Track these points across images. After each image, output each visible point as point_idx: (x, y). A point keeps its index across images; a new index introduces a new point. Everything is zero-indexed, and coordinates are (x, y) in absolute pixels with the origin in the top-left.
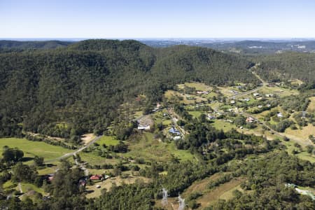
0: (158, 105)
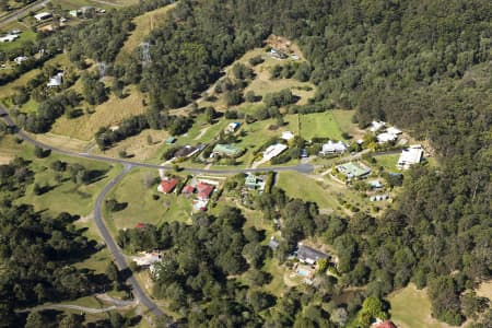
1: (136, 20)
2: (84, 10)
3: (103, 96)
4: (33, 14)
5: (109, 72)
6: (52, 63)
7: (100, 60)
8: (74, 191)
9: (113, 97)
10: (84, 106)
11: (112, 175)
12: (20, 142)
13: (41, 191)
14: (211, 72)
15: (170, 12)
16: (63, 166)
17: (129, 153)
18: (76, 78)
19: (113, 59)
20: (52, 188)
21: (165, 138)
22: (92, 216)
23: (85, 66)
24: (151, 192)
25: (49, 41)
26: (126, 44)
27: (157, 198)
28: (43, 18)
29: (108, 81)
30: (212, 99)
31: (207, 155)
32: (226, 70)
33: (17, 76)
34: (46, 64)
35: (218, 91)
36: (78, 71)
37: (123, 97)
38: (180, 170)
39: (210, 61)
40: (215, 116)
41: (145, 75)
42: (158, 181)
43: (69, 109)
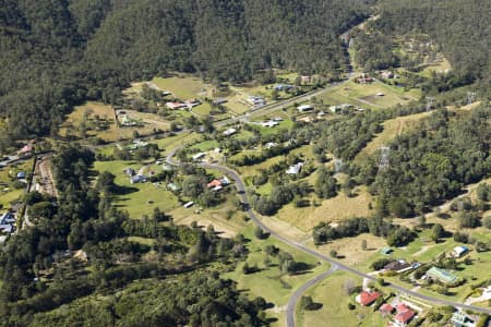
0: (25, 149)
1: (385, 124)
2: (343, 106)
3: (333, 192)
4: (296, 105)
5: (345, 169)
6: (296, 152)
7: (339, 157)
8: (277, 278)
9: (341, 194)
10: (313, 198)
11: (316, 271)
12: (247, 219)
13: (249, 271)
14: (451, 187)
15: (422, 120)
16: (276, 251)
17: (340, 253)
18: (312, 170)
19: (352, 158)
20: (259, 271)
21: (381, 246)
22: (285, 308)
23: (325, 160)
24: (349, 300)
25: (300, 132)
26: (369, 145)
27: (352, 307)
28: (305, 110)
29: (341, 178)
30: (444, 216)
31: (418, 276)
32: (470, 188)
33: (264, 159)
34: (292, 152)
35: (454, 209)
36: (317, 164)
37: (351, 196)
38: (385, 284)
39: (453, 176)
40: (443, 234)
41: (378, 178)
42: (359, 290)
43: (297, 198)
